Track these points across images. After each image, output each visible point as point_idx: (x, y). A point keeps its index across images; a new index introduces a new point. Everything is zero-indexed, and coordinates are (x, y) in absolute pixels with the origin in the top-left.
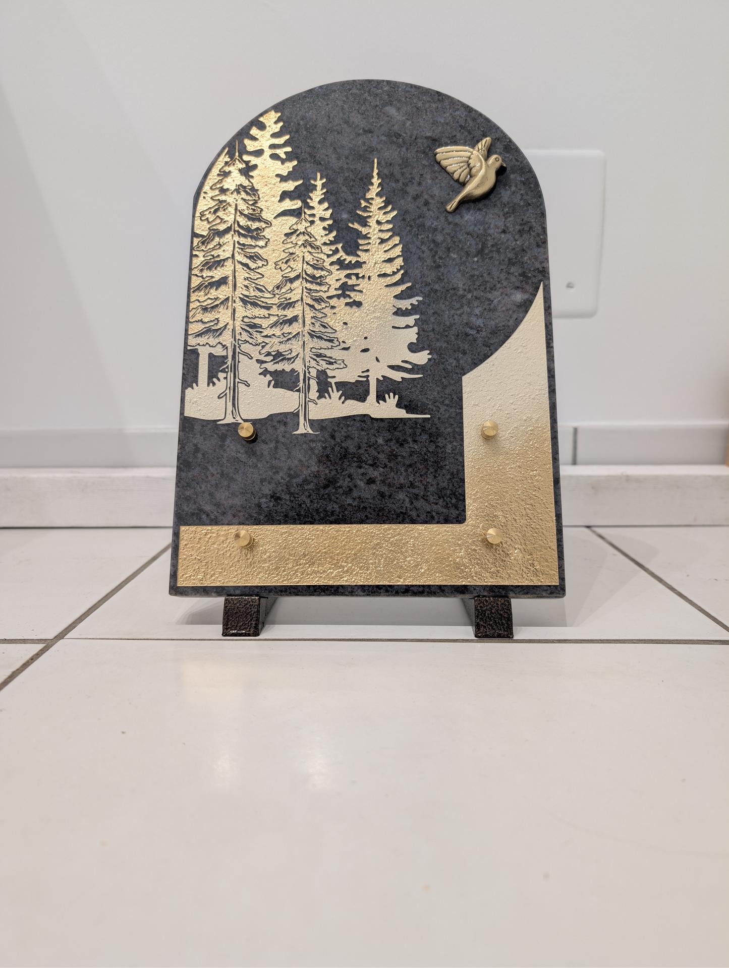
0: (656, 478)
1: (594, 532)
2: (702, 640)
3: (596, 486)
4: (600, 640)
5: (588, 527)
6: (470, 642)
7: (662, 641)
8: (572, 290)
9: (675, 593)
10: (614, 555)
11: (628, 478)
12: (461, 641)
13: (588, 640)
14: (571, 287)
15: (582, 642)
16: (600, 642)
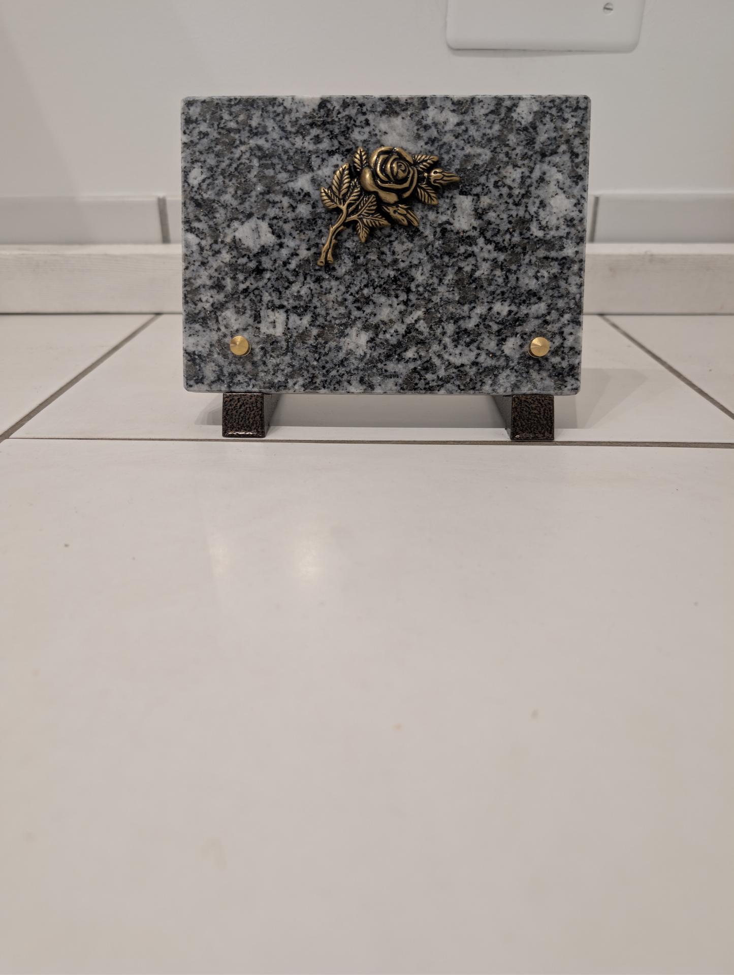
0: (684, 258)
1: (607, 321)
2: (723, 443)
3: (615, 267)
4: (609, 442)
5: (601, 315)
6: (462, 444)
7: (678, 444)
8: (610, 14)
9: (695, 390)
10: (629, 346)
11: (652, 258)
12: (452, 443)
13: (595, 442)
14: (610, 9)
15: (589, 444)
16: (608, 444)
